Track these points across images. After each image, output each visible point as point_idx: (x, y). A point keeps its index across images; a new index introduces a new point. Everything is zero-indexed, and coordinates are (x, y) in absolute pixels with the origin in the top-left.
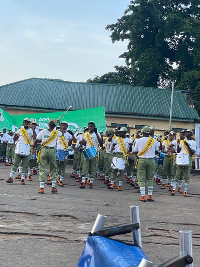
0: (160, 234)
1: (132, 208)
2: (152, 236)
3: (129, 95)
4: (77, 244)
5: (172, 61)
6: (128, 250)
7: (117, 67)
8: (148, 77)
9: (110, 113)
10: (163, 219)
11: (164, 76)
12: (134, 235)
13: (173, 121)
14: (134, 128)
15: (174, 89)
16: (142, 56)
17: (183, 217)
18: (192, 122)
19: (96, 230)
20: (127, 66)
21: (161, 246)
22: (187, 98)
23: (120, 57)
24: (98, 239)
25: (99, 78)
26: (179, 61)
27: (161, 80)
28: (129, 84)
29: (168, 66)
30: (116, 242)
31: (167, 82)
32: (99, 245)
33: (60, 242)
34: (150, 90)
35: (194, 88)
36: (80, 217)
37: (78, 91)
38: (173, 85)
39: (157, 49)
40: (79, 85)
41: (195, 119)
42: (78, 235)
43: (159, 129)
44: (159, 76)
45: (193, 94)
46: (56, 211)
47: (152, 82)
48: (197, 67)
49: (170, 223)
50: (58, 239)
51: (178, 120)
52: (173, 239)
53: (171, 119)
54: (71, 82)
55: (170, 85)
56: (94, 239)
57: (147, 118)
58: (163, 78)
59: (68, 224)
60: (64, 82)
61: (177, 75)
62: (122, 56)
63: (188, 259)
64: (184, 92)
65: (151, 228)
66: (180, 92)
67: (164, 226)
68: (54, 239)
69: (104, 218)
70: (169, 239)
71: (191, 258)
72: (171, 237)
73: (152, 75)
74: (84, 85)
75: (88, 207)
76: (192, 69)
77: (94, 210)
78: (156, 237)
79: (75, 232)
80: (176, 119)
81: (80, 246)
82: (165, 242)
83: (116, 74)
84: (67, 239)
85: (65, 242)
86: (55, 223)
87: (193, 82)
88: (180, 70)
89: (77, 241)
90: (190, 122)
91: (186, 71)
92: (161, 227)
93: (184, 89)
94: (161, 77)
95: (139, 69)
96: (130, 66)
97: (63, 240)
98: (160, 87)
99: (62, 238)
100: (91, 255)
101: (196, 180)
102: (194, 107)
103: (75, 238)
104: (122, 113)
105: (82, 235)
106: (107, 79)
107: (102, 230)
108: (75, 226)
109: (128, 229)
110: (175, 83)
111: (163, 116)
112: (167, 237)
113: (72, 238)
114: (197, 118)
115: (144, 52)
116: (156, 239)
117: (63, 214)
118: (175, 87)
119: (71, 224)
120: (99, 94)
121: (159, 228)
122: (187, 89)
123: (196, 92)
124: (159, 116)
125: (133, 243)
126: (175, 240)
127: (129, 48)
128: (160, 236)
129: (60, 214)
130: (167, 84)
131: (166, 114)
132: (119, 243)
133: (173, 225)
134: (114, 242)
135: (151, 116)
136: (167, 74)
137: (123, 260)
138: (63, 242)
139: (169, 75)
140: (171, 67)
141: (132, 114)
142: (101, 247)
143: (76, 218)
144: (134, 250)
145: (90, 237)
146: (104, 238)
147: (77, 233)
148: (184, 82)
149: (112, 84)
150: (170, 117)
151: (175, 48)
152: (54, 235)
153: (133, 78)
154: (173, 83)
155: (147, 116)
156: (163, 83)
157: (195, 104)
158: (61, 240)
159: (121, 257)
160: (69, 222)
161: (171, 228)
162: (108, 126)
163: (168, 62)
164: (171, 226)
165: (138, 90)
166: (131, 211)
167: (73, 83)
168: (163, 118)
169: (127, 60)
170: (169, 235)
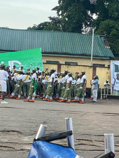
0: (85, 143)
1: (67, 119)
2: (79, 145)
3: (60, 39)
4: (22, 151)
5: (92, 13)
6: (64, 151)
7: (50, 18)
8: (74, 25)
9: (45, 53)
10: (87, 132)
11: (86, 24)
12: (68, 140)
13: (93, 59)
14: (64, 64)
15: (94, 34)
16: (69, 9)
17: (102, 130)
18: (108, 59)
19: (39, 136)
20: (58, 17)
21: (86, 152)
22: (104, 41)
23: (52, 10)
24: (40, 143)
25: (36, 26)
26: (98, 13)
27: (84, 28)
28: (59, 30)
29: (89, 16)
30: (55, 145)
31: (89, 29)
32: (41, 147)
33: (9, 150)
34: (76, 35)
35: (109, 34)
36: (23, 132)
37: (20, 36)
38: (93, 31)
39: (81, 3)
40: (21, 31)
41: (110, 57)
42: (22, 145)
43: (83, 65)
44: (82, 24)
45: (108, 38)
46: (5, 127)
47: (77, 29)
48: (111, 17)
49: (92, 135)
50: (7, 149)
51: (97, 58)
52: (95, 147)
53: (92, 57)
54: (14, 30)
55: (91, 31)
56: (37, 143)
57: (74, 56)
58: (85, 26)
59: (14, 137)
60: (9, 29)
61: (96, 23)
62: (54, 9)
63: (111, 154)
64: (102, 37)
65: (78, 139)
66: (99, 36)
67: (88, 137)
68: (4, 149)
69: (45, 127)
70: (92, 146)
71: (113, 153)
72: (93, 145)
73: (77, 24)
74: (25, 31)
75: (29, 124)
76: (107, 19)
77: (34, 127)
78: (82, 146)
79: (20, 143)
80: (96, 57)
81: (24, 153)
82: (89, 149)
83: (49, 23)
84: (14, 148)
85: (12, 150)
86: (4, 137)
87: (109, 29)
88: (98, 20)
89: (22, 150)
90: (106, 60)
91: (103, 20)
92: (86, 138)
93: (101, 34)
94: (84, 25)
95: (67, 19)
96: (61, 17)
97: (11, 149)
98: (83, 33)
99: (10, 147)
100: (36, 155)
101: (111, 103)
102: (109, 48)
103: (20, 148)
104: (54, 53)
105: (26, 145)
106: (43, 27)
107: (44, 136)
108: (20, 138)
109: (64, 135)
110: (95, 30)
111: (86, 55)
112: (90, 145)
113: (17, 147)
114: (112, 56)
115: (71, 6)
116: (83, 147)
117: (11, 129)
118: (95, 32)
119: (16, 137)
120: (36, 38)
121: (84, 139)
122: (104, 34)
123: (111, 37)
124: (83, 55)
125: (68, 146)
126: (96, 147)
127: (59, 3)
128: (85, 144)
129: (8, 130)
130: (89, 31)
131: (88, 54)
132: (57, 146)
133: (94, 136)
134: (53, 145)
135: (77, 55)
136: (89, 23)
137: (60, 157)
138: (10, 150)
139: (90, 24)
140: (92, 18)
141: (62, 54)
142: (43, 149)
143: (21, 133)
144: (68, 151)
145: (34, 142)
146: (45, 142)
147: (22, 144)
148: (101, 29)
149: (47, 31)
150: (91, 56)
151: (95, 3)
152: (3, 145)
153: (62, 26)
154: (93, 30)
155: (73, 55)
156: (86, 30)
157: (110, 45)
158: (9, 149)
159: (59, 155)
160: (15, 136)
161: (93, 138)
162: (43, 63)
163: (89, 13)
164: (93, 137)
165: (67, 35)
166: (66, 121)
167: (16, 30)
168: (85, 56)
169: (58, 13)
170: (92, 144)
